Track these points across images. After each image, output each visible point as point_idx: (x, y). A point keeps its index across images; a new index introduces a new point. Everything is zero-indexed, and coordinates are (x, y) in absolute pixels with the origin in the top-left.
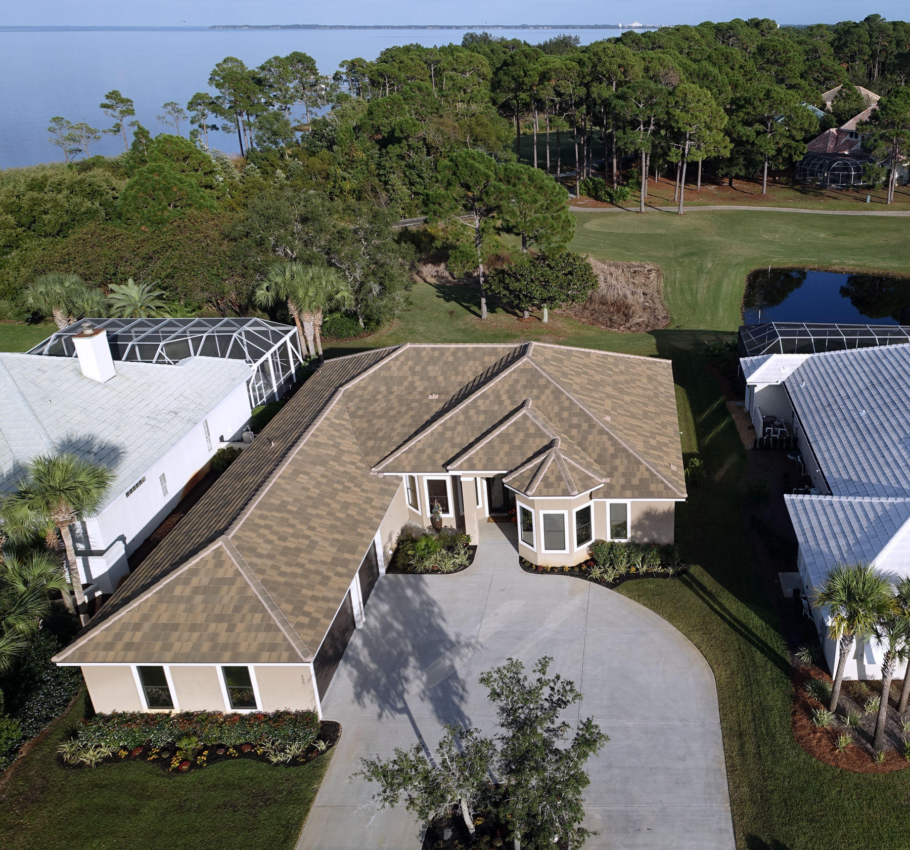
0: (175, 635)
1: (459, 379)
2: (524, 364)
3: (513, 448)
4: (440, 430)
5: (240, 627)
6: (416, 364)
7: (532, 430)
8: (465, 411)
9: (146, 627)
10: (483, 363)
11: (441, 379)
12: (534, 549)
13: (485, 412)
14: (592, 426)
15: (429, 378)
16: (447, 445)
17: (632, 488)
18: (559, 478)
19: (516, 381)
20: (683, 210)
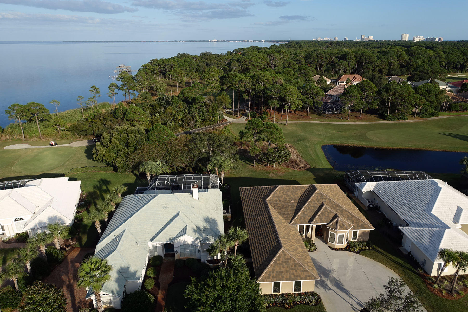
0: (283, 274)
1: (297, 196)
2: (318, 192)
3: (326, 216)
4: (303, 212)
5: (298, 271)
6: (283, 191)
7: (329, 211)
8: (307, 206)
9: (275, 272)
10: (302, 191)
11: (292, 196)
12: (334, 244)
13: (313, 206)
14: (343, 209)
15: (289, 196)
16: (307, 216)
17: (360, 226)
18: (343, 225)
19: (318, 197)
20: (288, 122)
